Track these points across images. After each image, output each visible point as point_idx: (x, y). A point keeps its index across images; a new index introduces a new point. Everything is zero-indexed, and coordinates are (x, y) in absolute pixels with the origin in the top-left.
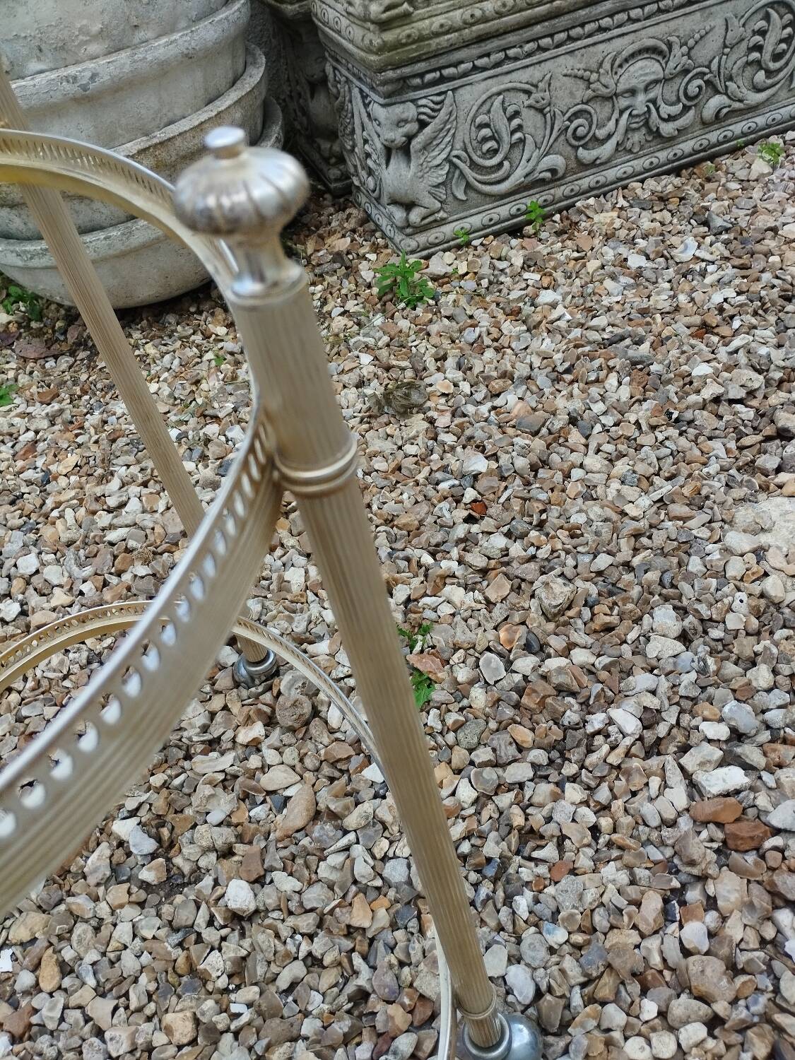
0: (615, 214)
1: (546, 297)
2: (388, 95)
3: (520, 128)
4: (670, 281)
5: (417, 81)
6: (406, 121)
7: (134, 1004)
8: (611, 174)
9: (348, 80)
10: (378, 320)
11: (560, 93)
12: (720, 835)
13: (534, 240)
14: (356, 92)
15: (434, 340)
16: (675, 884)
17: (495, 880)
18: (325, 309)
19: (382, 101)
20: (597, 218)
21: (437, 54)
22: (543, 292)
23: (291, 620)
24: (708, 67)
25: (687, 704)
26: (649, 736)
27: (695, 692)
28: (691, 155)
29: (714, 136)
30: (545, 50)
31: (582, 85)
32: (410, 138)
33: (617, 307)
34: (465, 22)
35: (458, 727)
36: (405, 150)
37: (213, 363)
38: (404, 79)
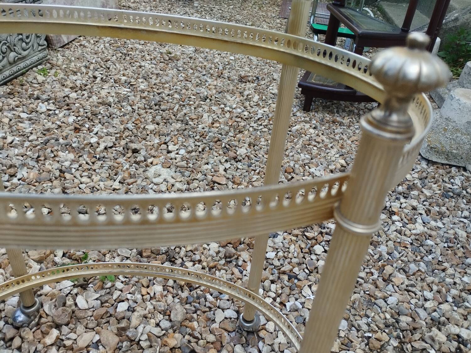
24: (6, 40)
28: (9, 77)
29: (15, 69)
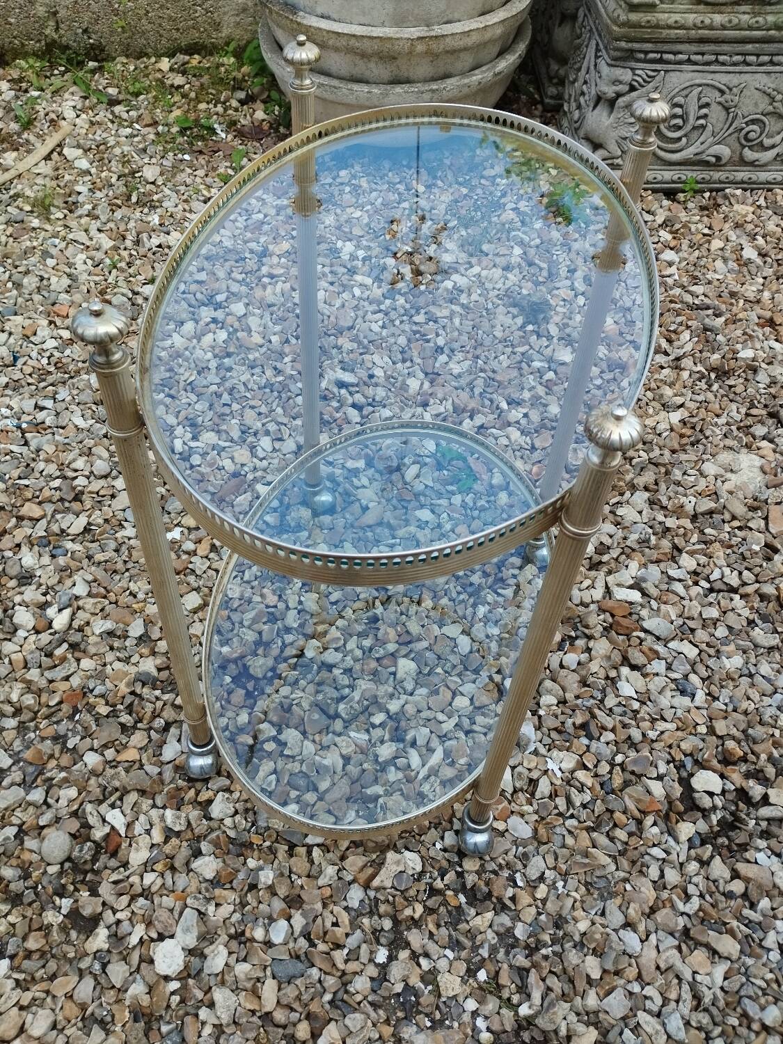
0: (751, 209)
1: (669, 255)
2: (615, 59)
3: (705, 116)
4: (765, 278)
5: (642, 56)
6: (621, 82)
7: (246, 577)
8: (763, 176)
9: (591, 30)
10: (538, 225)
11: (747, 101)
12: (610, 620)
13: (680, 207)
14: (593, 43)
15: (573, 255)
16: (573, 634)
17: (470, 596)
18: (502, 201)
19: (609, 61)
20: (736, 207)
21: (664, 42)
22: (668, 251)
23: (402, 409)
25: (628, 551)
26: (596, 558)
27: (636, 546)
30: (749, 64)
31: (767, 100)
32: (619, 95)
33: (716, 283)
34: (695, 25)
35: (482, 509)
36: (612, 103)
37: (407, 212)
38: (632, 51)
